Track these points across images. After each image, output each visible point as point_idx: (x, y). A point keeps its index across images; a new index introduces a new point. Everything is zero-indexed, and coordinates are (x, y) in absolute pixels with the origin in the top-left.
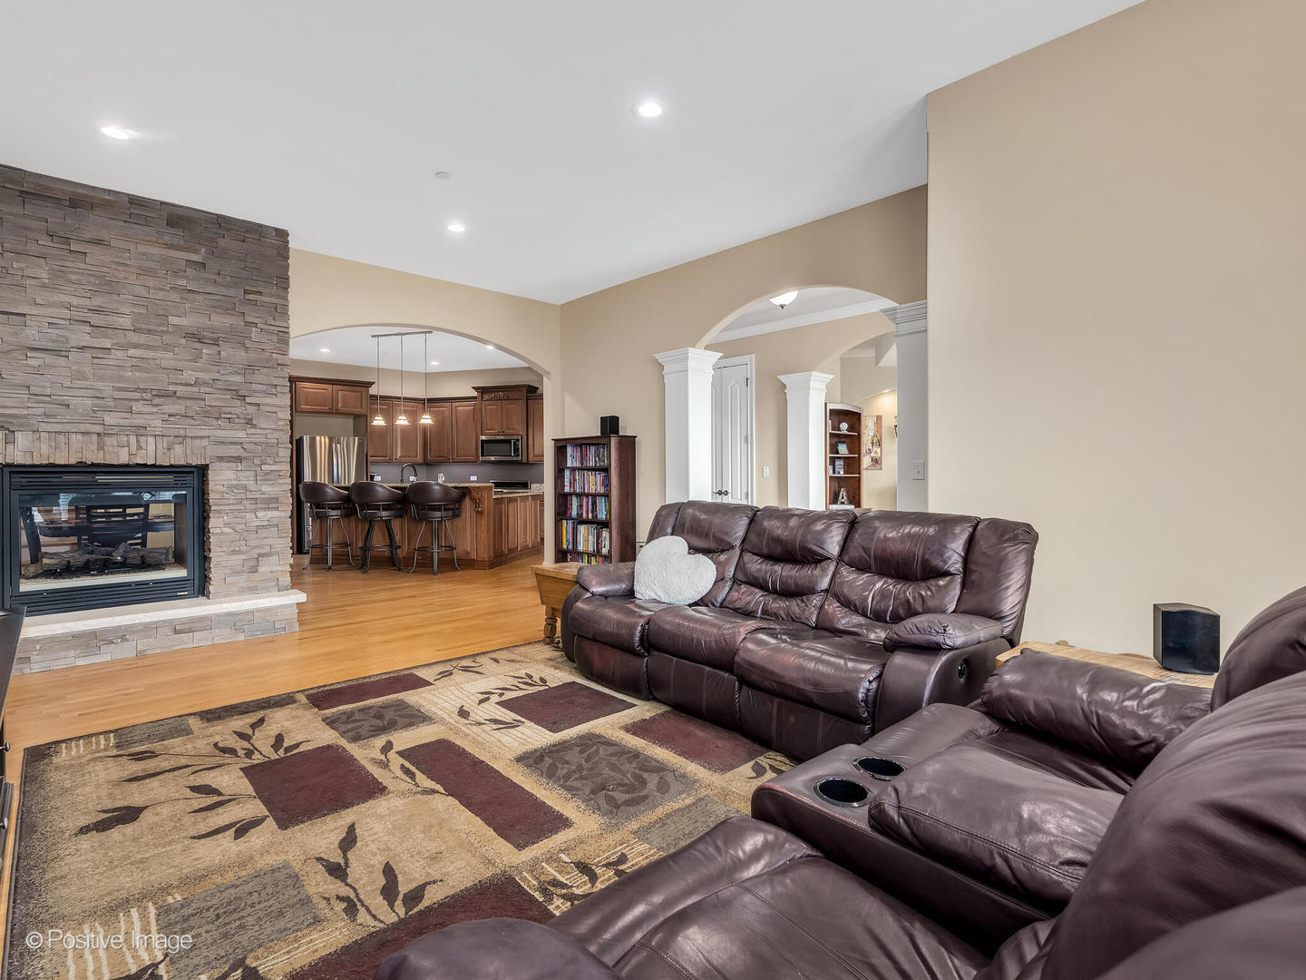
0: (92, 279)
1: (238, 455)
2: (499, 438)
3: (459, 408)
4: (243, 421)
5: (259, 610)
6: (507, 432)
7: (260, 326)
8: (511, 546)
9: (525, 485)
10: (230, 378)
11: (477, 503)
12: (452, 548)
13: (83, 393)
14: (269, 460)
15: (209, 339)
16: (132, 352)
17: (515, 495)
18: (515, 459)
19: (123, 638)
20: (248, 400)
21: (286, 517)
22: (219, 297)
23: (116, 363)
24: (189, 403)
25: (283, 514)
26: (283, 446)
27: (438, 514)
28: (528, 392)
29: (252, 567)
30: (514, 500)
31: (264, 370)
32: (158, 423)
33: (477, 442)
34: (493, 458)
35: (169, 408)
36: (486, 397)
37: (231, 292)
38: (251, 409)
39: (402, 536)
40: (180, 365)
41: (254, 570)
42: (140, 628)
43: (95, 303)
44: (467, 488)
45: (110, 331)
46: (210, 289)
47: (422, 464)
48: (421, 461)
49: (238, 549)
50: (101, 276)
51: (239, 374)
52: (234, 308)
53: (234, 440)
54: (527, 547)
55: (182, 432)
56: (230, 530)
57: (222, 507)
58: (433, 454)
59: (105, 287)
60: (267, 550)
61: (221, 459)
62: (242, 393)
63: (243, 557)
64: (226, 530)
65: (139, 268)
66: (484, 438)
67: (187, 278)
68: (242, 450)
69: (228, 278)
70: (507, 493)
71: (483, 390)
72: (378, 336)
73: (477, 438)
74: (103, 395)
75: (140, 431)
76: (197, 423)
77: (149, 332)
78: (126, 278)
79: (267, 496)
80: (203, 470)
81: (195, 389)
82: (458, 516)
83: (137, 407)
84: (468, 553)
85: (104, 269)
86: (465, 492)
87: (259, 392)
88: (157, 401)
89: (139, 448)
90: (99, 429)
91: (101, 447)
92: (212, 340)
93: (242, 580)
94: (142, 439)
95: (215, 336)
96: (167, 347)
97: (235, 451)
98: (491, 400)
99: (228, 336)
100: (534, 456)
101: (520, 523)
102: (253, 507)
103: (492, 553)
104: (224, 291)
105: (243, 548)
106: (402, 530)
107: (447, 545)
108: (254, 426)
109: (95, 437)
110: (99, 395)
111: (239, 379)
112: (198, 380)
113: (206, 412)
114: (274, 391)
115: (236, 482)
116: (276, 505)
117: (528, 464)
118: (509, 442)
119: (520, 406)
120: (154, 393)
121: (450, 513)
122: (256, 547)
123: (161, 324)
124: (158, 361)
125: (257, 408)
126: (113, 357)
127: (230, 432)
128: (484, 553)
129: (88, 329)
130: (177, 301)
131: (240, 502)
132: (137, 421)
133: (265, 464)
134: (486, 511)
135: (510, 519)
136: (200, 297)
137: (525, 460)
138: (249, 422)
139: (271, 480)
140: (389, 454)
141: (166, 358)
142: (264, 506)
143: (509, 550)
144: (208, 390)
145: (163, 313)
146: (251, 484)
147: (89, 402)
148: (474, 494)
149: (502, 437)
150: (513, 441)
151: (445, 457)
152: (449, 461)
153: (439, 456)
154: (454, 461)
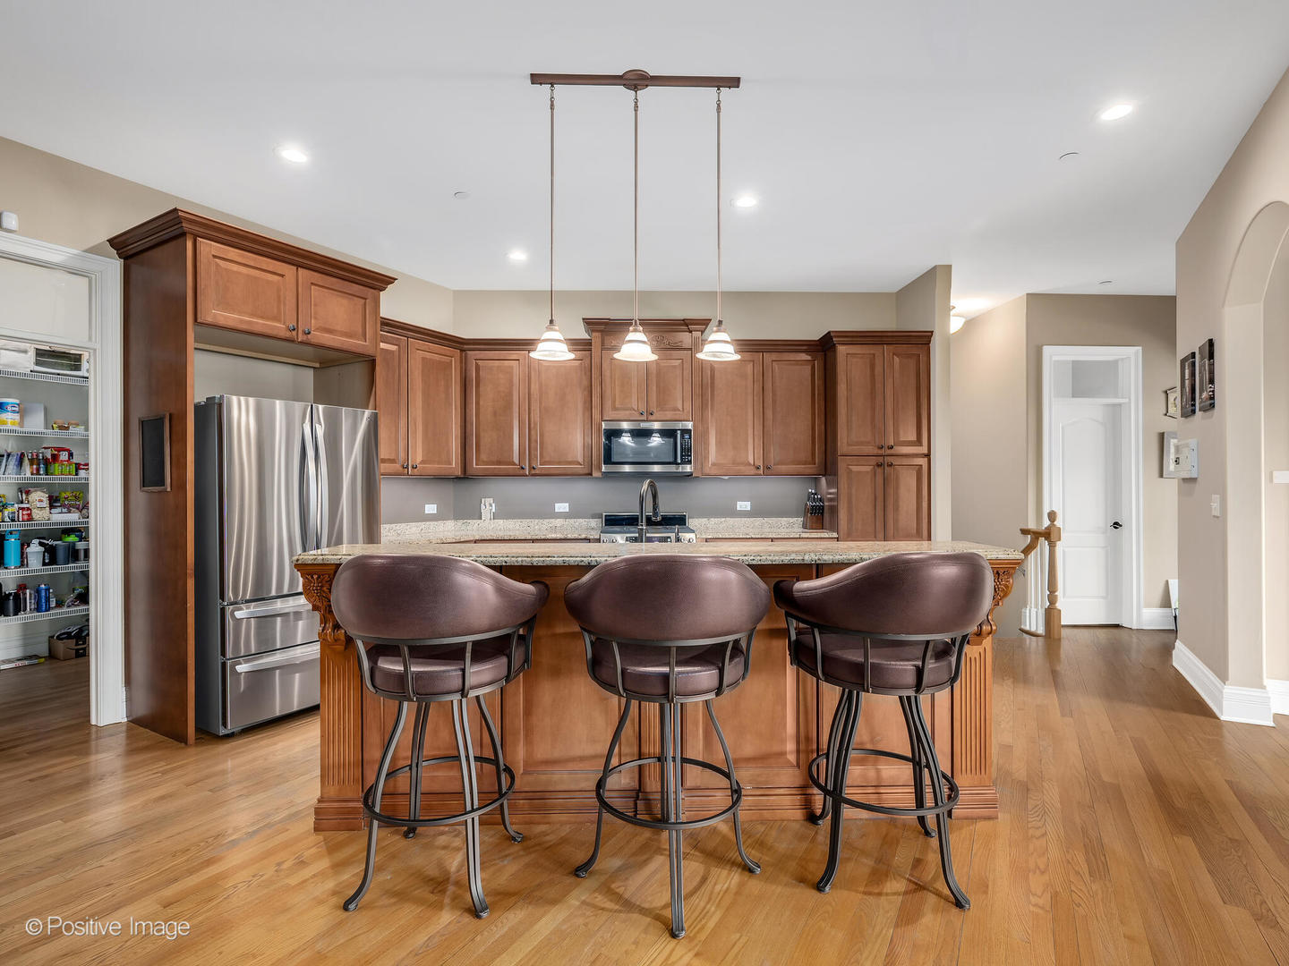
3: (545, 363)
6: (659, 413)
18: (681, 469)
33: (591, 434)
36: (611, 341)
47: (454, 478)
48: (459, 472)
58: (483, 457)
71: (601, 327)
73: (594, 425)
118: (673, 433)
119: (690, 362)
137: (698, 471)
140: (401, 454)
150: (679, 432)
151: (515, 464)
152: (521, 472)
153: (499, 463)
154: (533, 472)
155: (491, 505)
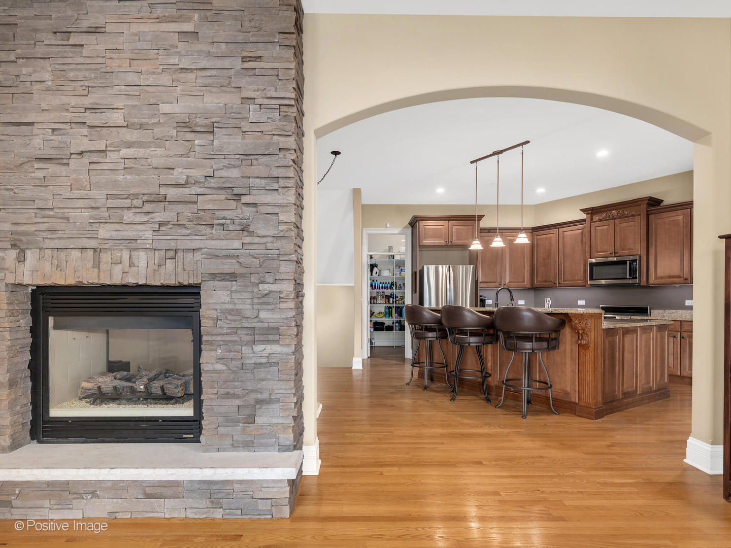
0: (87, 74)
1: (232, 271)
2: (610, 259)
3: (566, 233)
4: (238, 228)
5: (241, 482)
6: (621, 252)
7: (258, 101)
8: (627, 387)
9: (643, 311)
10: (223, 173)
11: (579, 334)
12: (546, 385)
13: (80, 203)
14: (268, 278)
15: (202, 126)
16: (125, 152)
17: (633, 325)
18: (631, 281)
19: (94, 494)
20: (244, 199)
21: (288, 354)
22: (213, 72)
23: (111, 166)
24: (179, 208)
25: (285, 350)
26: (286, 258)
27: (528, 345)
28: (649, 205)
29: (249, 416)
30: (633, 330)
31: (263, 159)
32: (149, 234)
33: (585, 266)
34: (603, 282)
35: (160, 217)
36: (596, 218)
37: (227, 63)
38: (248, 212)
39: (495, 363)
40: (170, 162)
41: (251, 420)
42: (109, 484)
43: (92, 101)
44: (566, 314)
45: (104, 130)
46: (203, 63)
47: (529, 289)
48: (529, 286)
49: (232, 391)
50: (96, 69)
51: (235, 167)
52: (230, 83)
53: (228, 252)
54: (650, 391)
55: (173, 245)
56: (224, 368)
57: (214, 338)
58: (539, 279)
59: (101, 81)
60: (265, 396)
61: (214, 276)
62: (236, 191)
63: (237, 402)
64: (220, 367)
65: (132, 51)
66: (594, 260)
67: (180, 55)
68: (237, 266)
69: (223, 46)
70: (621, 322)
71: (592, 212)
72: (476, 161)
73: (585, 261)
74: (98, 205)
75: (132, 244)
76: (188, 232)
77: (141, 127)
78: (120, 66)
79: (266, 325)
80: (193, 291)
81: (186, 191)
82: (555, 347)
83: (128, 216)
84: (567, 393)
85: (100, 60)
86: (564, 320)
87: (259, 188)
88: (148, 207)
89: (131, 265)
90: (93, 244)
91: (97, 265)
92: (206, 126)
93: (237, 432)
94: (134, 254)
95: (208, 121)
96: (159, 141)
97: (228, 266)
98: (602, 220)
99: (224, 120)
100: (656, 278)
101: (641, 359)
102: (249, 338)
103: (600, 399)
104: (219, 63)
105: (238, 391)
106: (494, 356)
107: (542, 380)
108: (251, 233)
109: (90, 253)
110: (94, 205)
111: (235, 173)
112: (190, 179)
113: (199, 218)
114: (275, 186)
115: (231, 306)
116: (277, 337)
117: (648, 287)
118: (624, 263)
119: (640, 222)
120: (145, 198)
121: (545, 344)
122: (253, 391)
123: (154, 116)
124: (149, 160)
125: (254, 209)
126: (108, 160)
127: (224, 242)
128: (591, 395)
129: (85, 131)
130: (168, 84)
131: (235, 331)
132: (130, 233)
133: (263, 282)
134: (592, 346)
135: (626, 354)
136: (192, 76)
137: (644, 282)
138: (246, 229)
139: (268, 304)
140: (499, 280)
141: (157, 155)
142: (262, 338)
143: (624, 394)
144: (199, 190)
145: (152, 101)
146: (247, 309)
147: (86, 214)
148: (576, 322)
149: (615, 259)
150: (628, 262)
151: (552, 282)
152: (555, 285)
153: (546, 281)
154: (560, 285)
155: (549, 301)
